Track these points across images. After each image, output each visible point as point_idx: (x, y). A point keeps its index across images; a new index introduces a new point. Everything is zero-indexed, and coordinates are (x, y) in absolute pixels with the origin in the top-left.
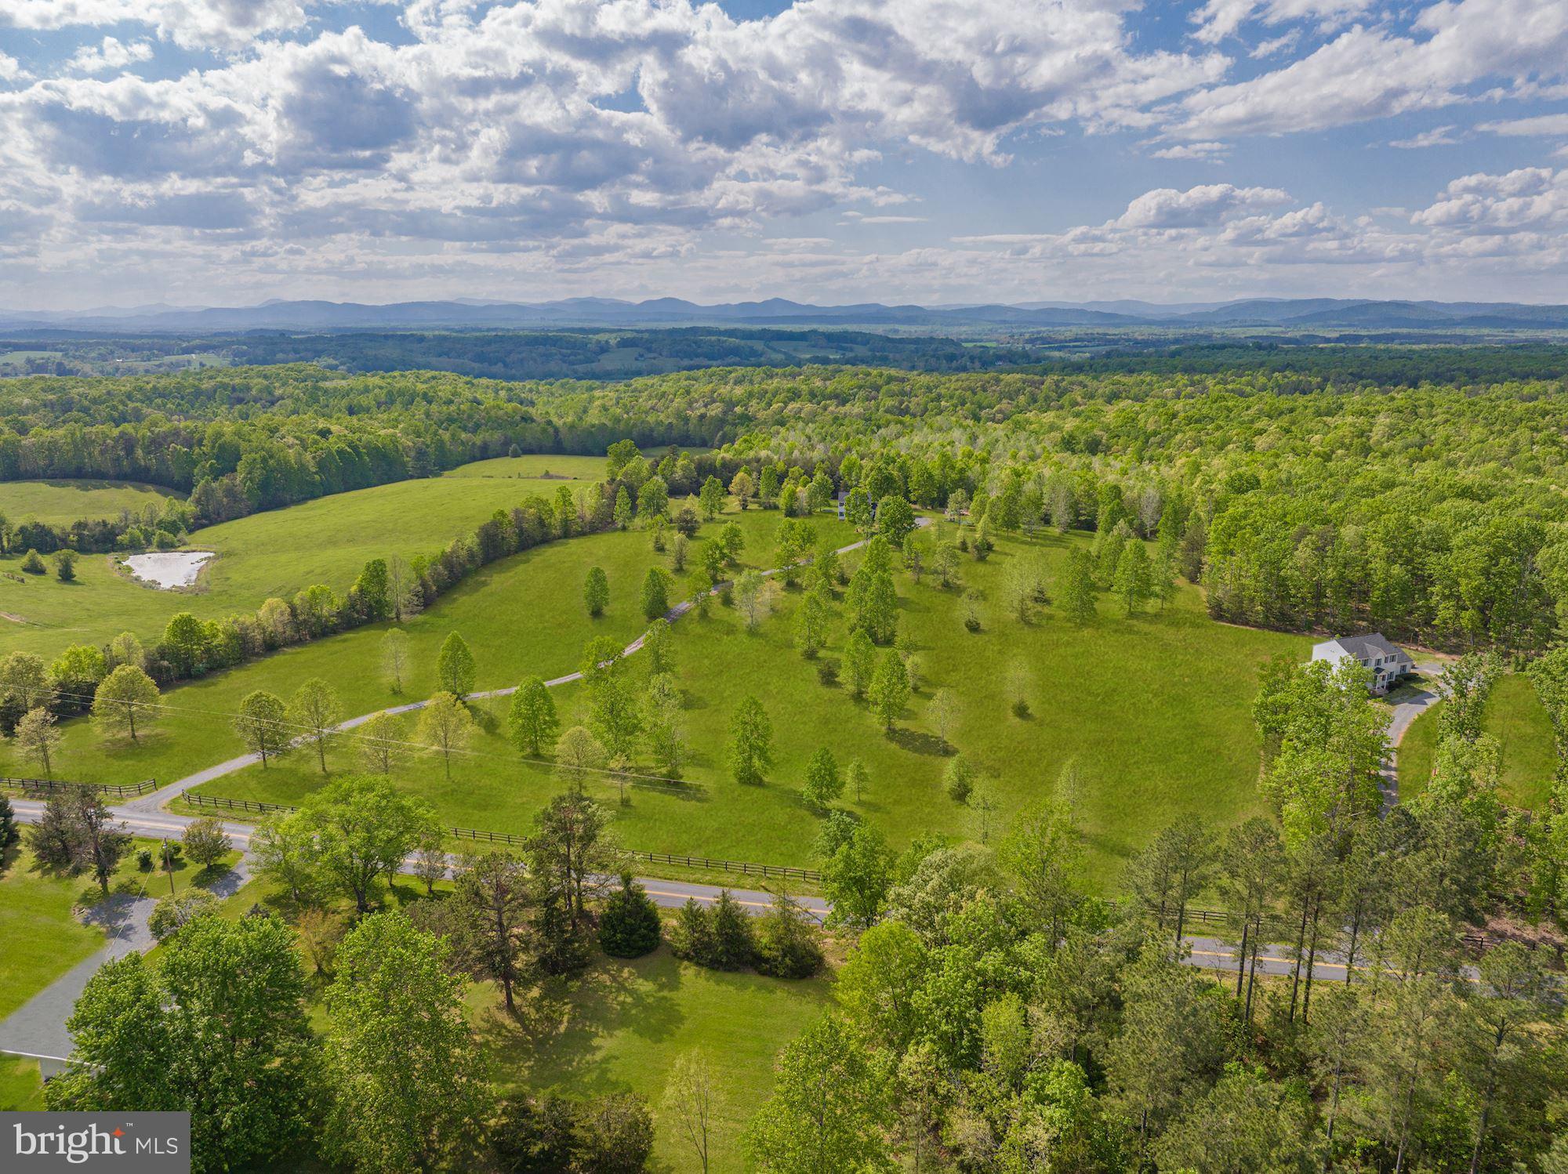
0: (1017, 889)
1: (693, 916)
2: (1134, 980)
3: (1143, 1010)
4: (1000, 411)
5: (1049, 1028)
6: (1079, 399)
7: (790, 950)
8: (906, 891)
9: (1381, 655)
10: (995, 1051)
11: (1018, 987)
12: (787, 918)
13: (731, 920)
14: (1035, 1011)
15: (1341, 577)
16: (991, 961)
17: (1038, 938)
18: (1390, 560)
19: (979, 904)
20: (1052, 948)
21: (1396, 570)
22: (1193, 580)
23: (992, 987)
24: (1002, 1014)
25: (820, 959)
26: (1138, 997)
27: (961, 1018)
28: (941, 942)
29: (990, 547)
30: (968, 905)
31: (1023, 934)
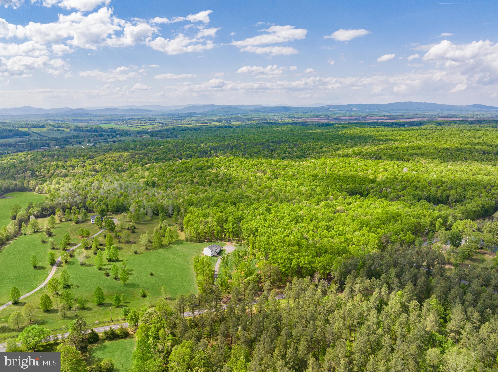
0: (159, 313)
1: (106, 333)
2: (178, 322)
3: (179, 325)
4: (124, 167)
5: (168, 331)
6: (147, 161)
7: (124, 333)
8: (143, 318)
9: (215, 249)
10: (161, 337)
11: (162, 327)
12: (122, 328)
13: (112, 331)
14: (166, 330)
15: (209, 230)
16: (158, 325)
17: (164, 320)
18: (218, 225)
19: (155, 318)
20: (166, 321)
21: (219, 228)
22: (182, 231)
23: (159, 328)
24: (161, 331)
25: (128, 333)
26: (178, 324)
27: (156, 334)
28: (151, 324)
29: (135, 228)
30: (153, 318)
31: (162, 320)
